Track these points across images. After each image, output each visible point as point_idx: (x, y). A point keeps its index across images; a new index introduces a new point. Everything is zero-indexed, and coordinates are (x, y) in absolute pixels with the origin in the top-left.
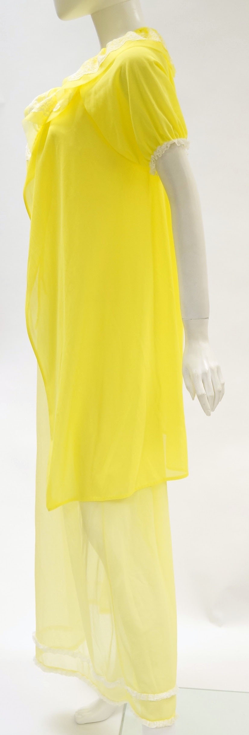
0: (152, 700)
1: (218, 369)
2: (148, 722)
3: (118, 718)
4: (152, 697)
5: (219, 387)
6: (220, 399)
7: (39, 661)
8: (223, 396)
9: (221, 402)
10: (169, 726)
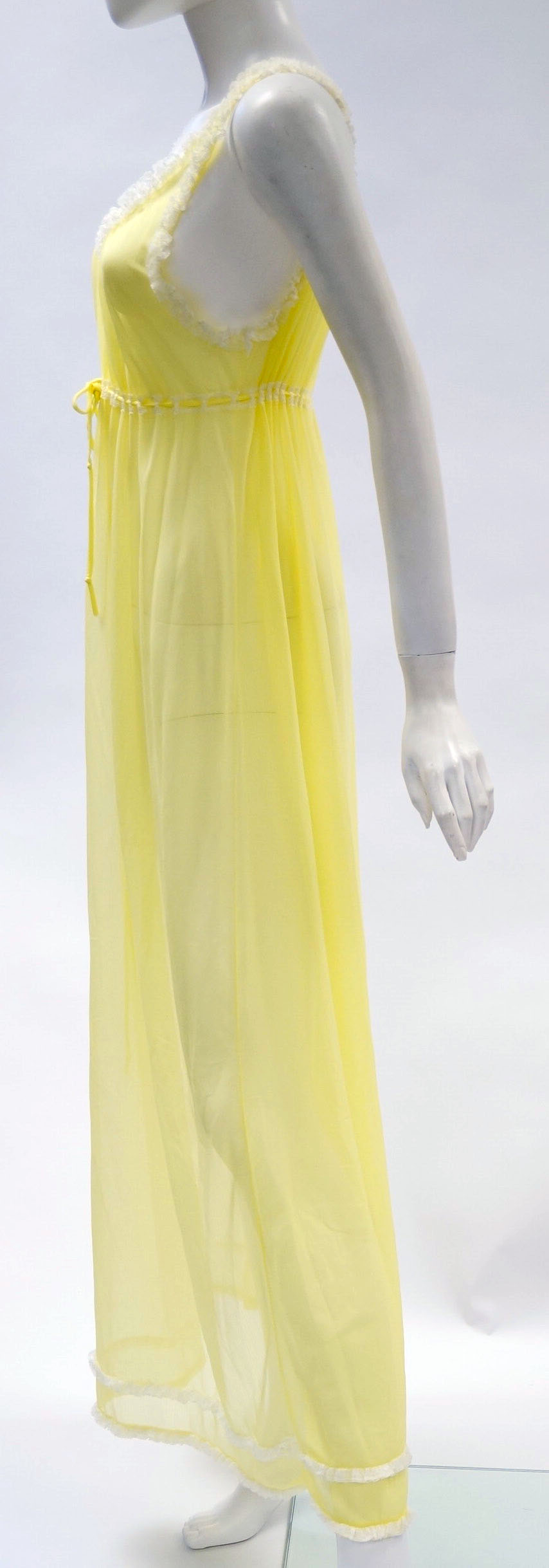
0: (359, 1480)
1: (479, 761)
2: (353, 1529)
3: (278, 1533)
4: (358, 1476)
5: (482, 798)
6: (484, 825)
7: (105, 1414)
8: (490, 818)
9: (487, 830)
10: (396, 1537)
